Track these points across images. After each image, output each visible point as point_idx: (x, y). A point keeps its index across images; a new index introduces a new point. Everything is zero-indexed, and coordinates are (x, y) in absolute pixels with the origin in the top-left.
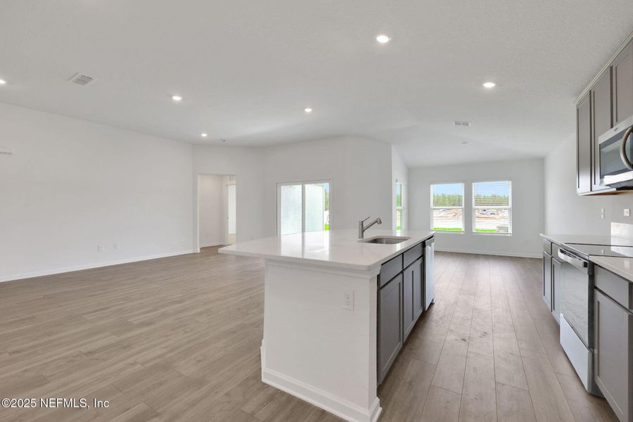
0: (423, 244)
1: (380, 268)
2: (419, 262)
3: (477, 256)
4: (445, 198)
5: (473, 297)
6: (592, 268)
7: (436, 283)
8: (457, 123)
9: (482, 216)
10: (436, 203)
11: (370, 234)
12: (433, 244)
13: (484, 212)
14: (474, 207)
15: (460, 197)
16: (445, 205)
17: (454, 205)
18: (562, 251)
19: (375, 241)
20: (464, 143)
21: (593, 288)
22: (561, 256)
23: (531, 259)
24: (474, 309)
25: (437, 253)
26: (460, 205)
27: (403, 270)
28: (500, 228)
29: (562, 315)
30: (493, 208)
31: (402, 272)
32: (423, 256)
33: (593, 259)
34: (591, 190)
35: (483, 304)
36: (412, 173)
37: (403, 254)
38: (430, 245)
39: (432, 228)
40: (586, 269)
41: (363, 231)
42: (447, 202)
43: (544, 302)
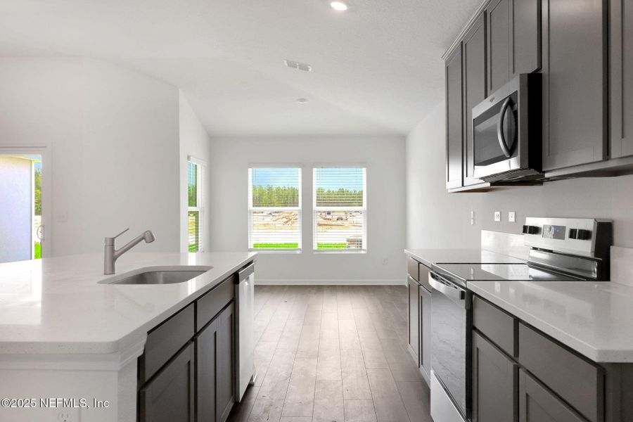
0: (235, 278)
1: (144, 341)
2: (227, 313)
3: (319, 289)
4: (272, 193)
5: (314, 362)
6: (470, 298)
7: (257, 345)
8: (291, 65)
9: (326, 222)
10: (258, 202)
11: (129, 264)
12: (252, 276)
13: (328, 217)
14: (315, 207)
15: (294, 192)
16: (271, 204)
17: (285, 205)
18: (433, 276)
19: (142, 278)
20: (302, 100)
21: (471, 328)
22: (433, 283)
23: (391, 287)
24: (317, 382)
25: (259, 288)
26: (295, 204)
27: (197, 334)
28: (351, 242)
29: (432, 372)
30: (338, 210)
31: (194, 339)
32: (234, 302)
33: (472, 286)
34: (463, 185)
35: (329, 371)
36: (215, 143)
37: (195, 302)
38: (248, 279)
39: (251, 246)
40: (464, 301)
41: (114, 259)
42: (275, 199)
43: (408, 353)
